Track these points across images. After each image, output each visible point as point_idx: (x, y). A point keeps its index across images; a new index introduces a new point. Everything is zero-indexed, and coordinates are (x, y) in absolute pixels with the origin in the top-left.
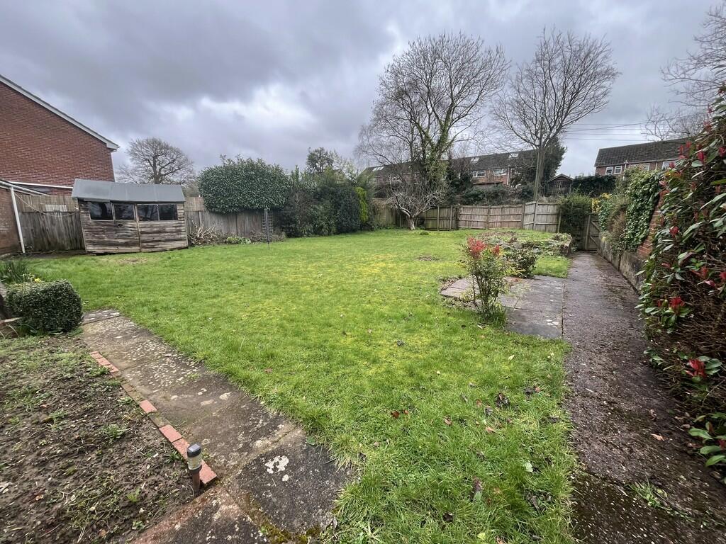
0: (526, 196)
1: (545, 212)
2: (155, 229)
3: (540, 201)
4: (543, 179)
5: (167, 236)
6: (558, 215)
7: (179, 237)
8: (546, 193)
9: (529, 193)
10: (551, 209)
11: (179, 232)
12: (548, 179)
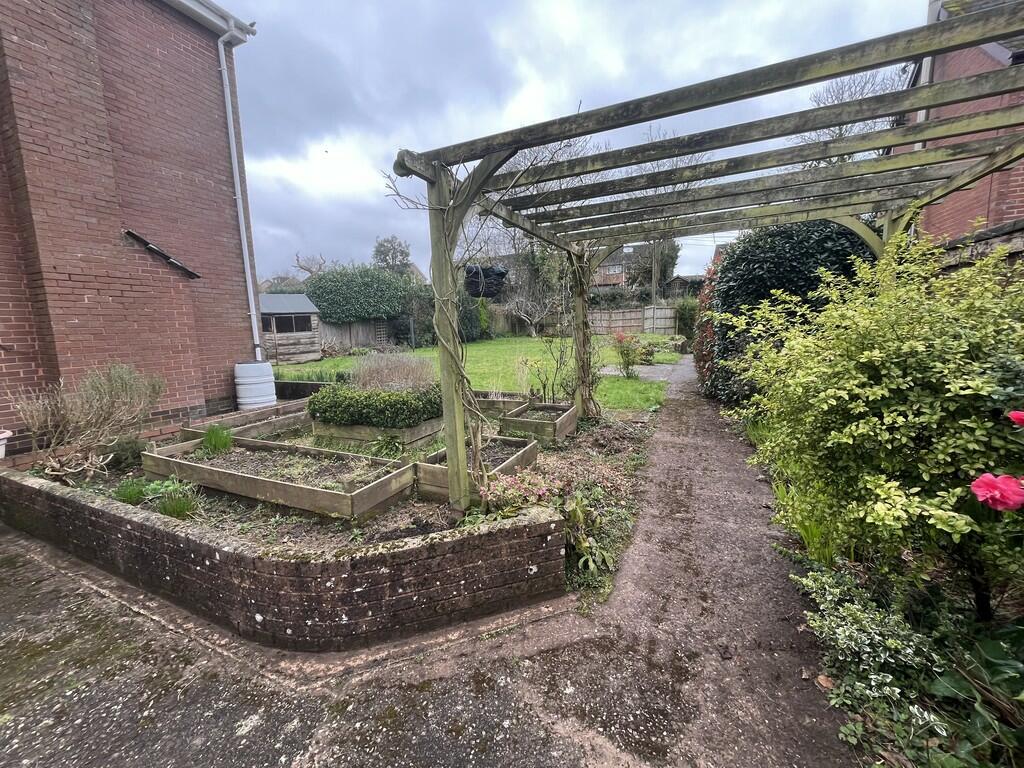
0: (645, 299)
1: (663, 316)
2: (291, 342)
3: (658, 305)
4: (660, 280)
5: (301, 348)
6: (675, 318)
7: (313, 348)
8: (665, 296)
9: (647, 295)
10: (669, 313)
11: (313, 343)
12: (665, 279)
